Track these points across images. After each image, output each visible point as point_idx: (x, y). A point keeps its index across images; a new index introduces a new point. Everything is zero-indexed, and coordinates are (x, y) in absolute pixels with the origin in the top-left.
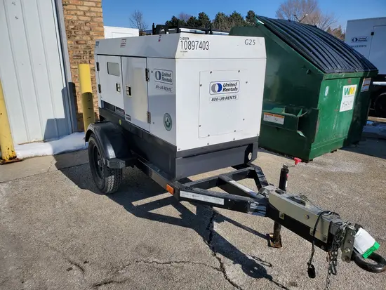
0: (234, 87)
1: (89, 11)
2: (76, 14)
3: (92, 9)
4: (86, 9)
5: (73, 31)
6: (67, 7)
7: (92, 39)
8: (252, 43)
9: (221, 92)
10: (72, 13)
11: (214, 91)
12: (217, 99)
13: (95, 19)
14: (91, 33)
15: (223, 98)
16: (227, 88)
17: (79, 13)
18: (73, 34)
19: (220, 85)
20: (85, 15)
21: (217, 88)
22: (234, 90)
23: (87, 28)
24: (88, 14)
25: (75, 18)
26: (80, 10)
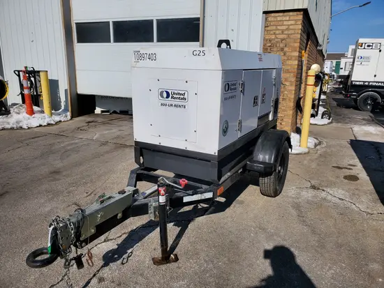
0: (182, 97)
1: (287, 29)
2: (274, 34)
3: (291, 27)
4: (284, 28)
5: (269, 48)
6: (269, 28)
7: (285, 55)
8: (202, 54)
9: (170, 99)
10: (272, 32)
11: (162, 96)
12: (166, 105)
13: (292, 36)
14: (286, 49)
15: (172, 105)
16: (175, 96)
17: (277, 32)
18: (269, 51)
19: (168, 93)
20: (283, 33)
21: (165, 95)
22: (182, 99)
23: (282, 45)
24: (286, 32)
25: (273, 37)
26: (279, 30)
